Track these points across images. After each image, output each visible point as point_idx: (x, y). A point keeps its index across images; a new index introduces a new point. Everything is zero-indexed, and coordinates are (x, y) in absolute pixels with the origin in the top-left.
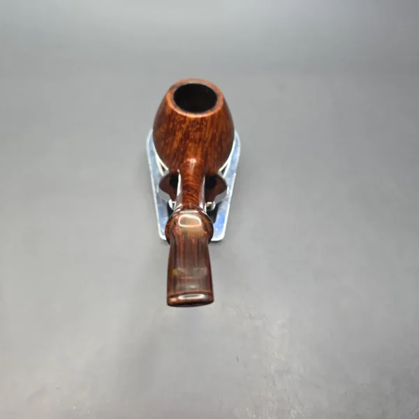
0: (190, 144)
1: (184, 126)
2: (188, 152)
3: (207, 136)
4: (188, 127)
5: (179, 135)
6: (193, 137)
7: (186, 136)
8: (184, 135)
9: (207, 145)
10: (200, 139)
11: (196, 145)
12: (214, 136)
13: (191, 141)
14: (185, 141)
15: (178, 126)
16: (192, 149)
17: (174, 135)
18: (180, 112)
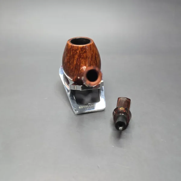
0: (82, 60)
1: (78, 51)
2: (82, 64)
3: (89, 55)
4: (80, 52)
5: (76, 57)
6: (83, 56)
7: (80, 56)
8: (79, 56)
9: (90, 60)
10: (86, 57)
11: (85, 60)
12: (92, 55)
13: (83, 58)
14: (80, 59)
15: (75, 52)
16: (84, 63)
17: (74, 57)
18: (75, 45)
